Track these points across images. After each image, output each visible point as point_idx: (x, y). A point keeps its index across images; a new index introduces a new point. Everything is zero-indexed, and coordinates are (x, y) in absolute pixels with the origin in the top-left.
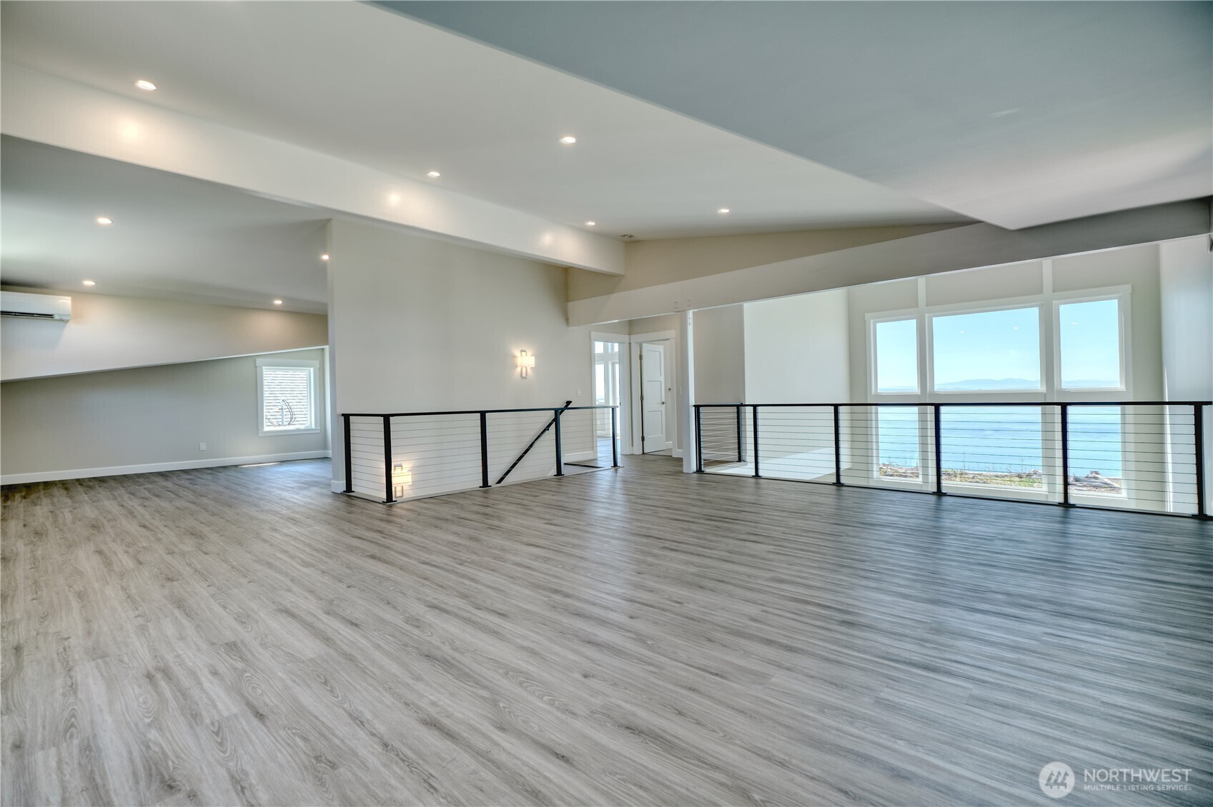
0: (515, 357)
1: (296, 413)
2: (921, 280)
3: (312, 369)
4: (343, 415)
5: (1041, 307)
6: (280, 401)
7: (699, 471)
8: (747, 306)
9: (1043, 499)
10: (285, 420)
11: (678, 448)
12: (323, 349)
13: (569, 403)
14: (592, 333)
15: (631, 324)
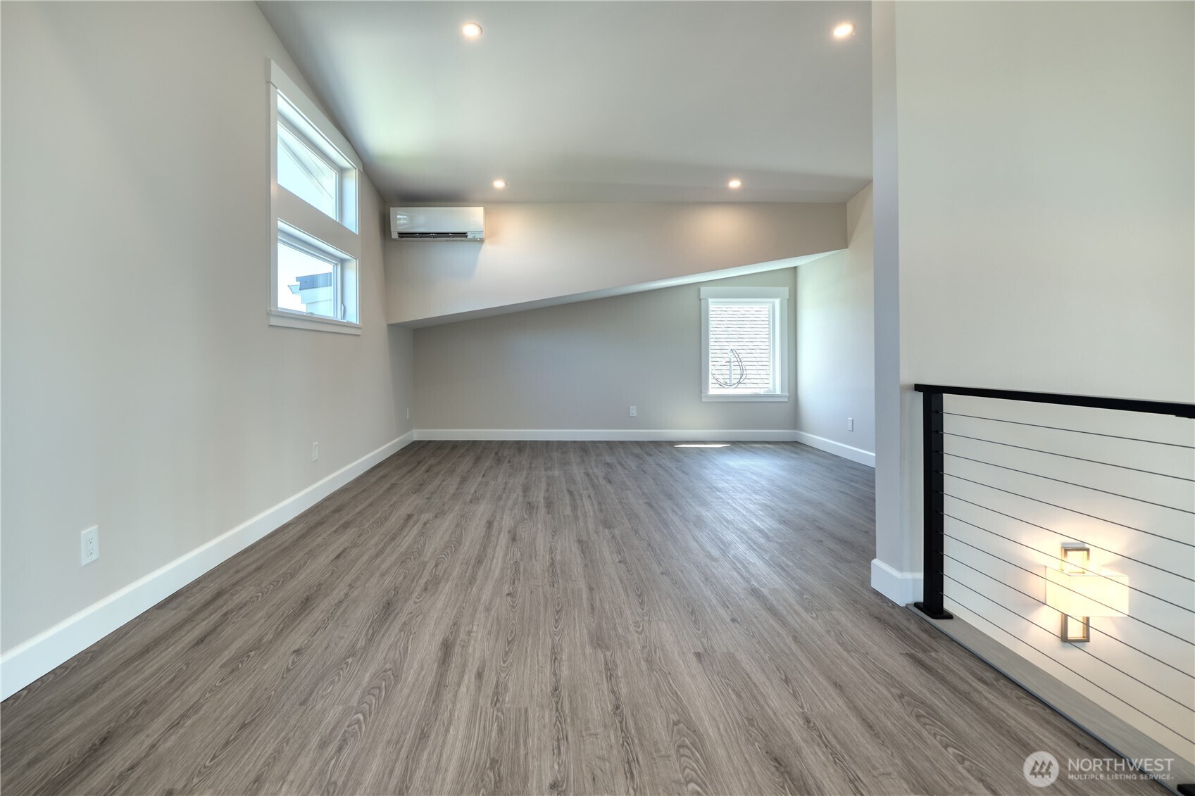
1: (747, 368)
3: (777, 302)
4: (918, 388)
6: (729, 351)
10: (733, 376)
12: (795, 268)
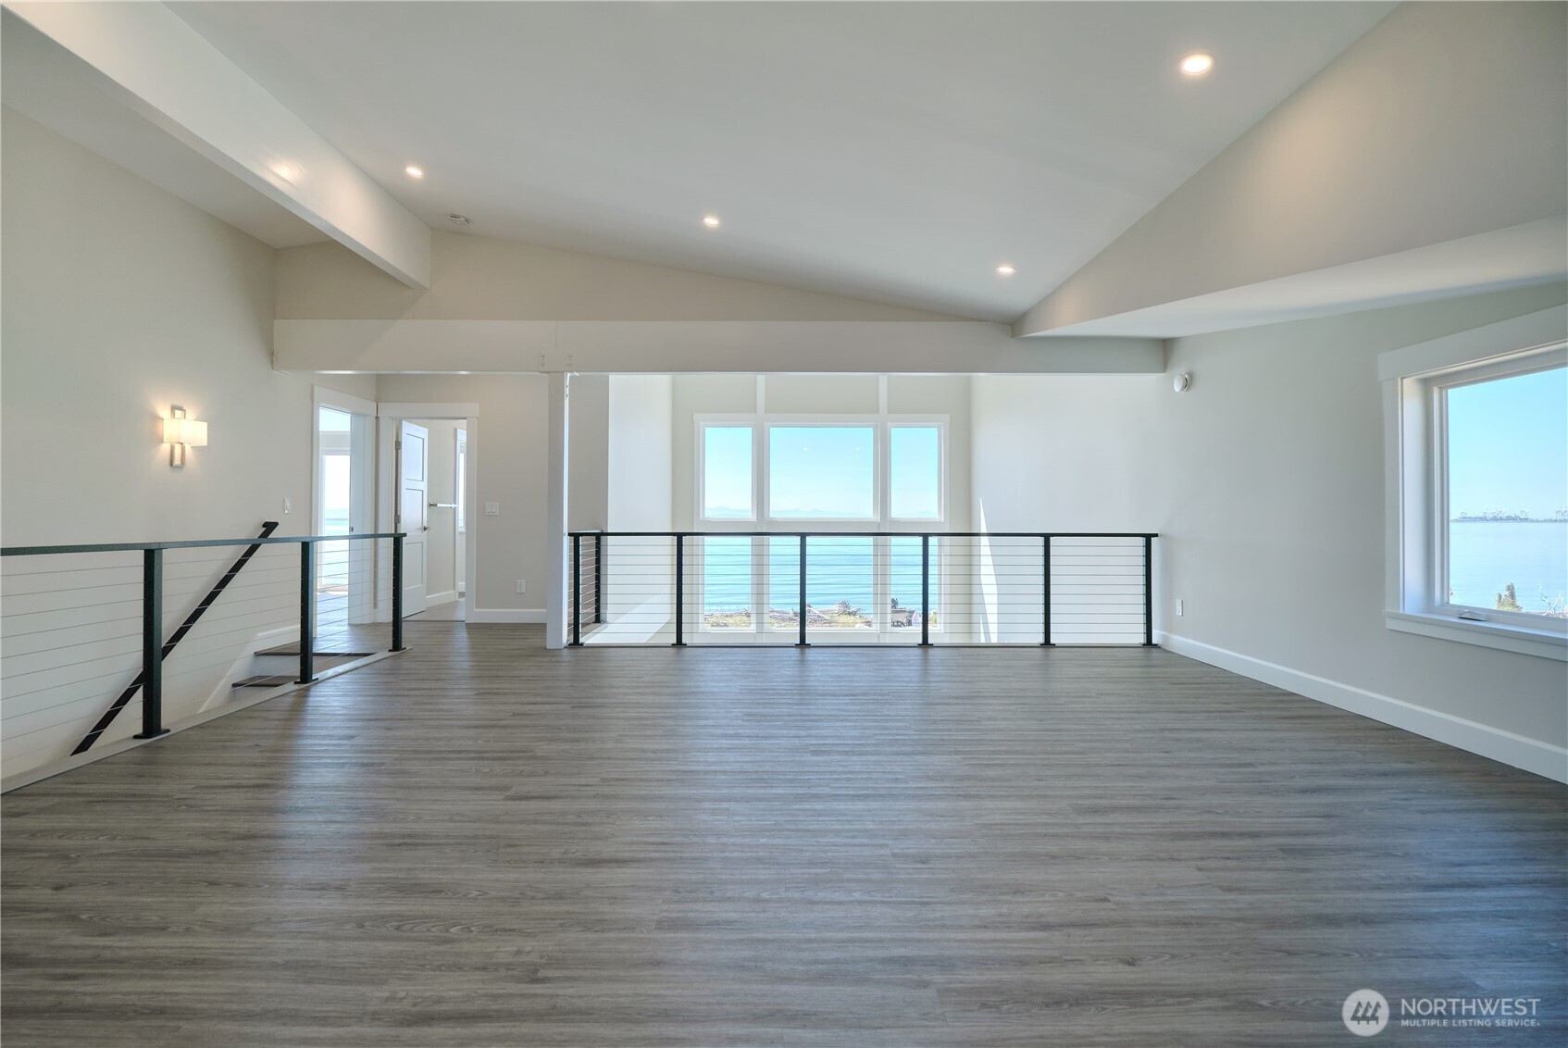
0: (157, 419)
2: (761, 378)
5: (875, 428)
7: (576, 643)
8: (614, 378)
9: (874, 641)
11: (477, 608)
13: (270, 527)
14: (316, 388)
15: (381, 381)
